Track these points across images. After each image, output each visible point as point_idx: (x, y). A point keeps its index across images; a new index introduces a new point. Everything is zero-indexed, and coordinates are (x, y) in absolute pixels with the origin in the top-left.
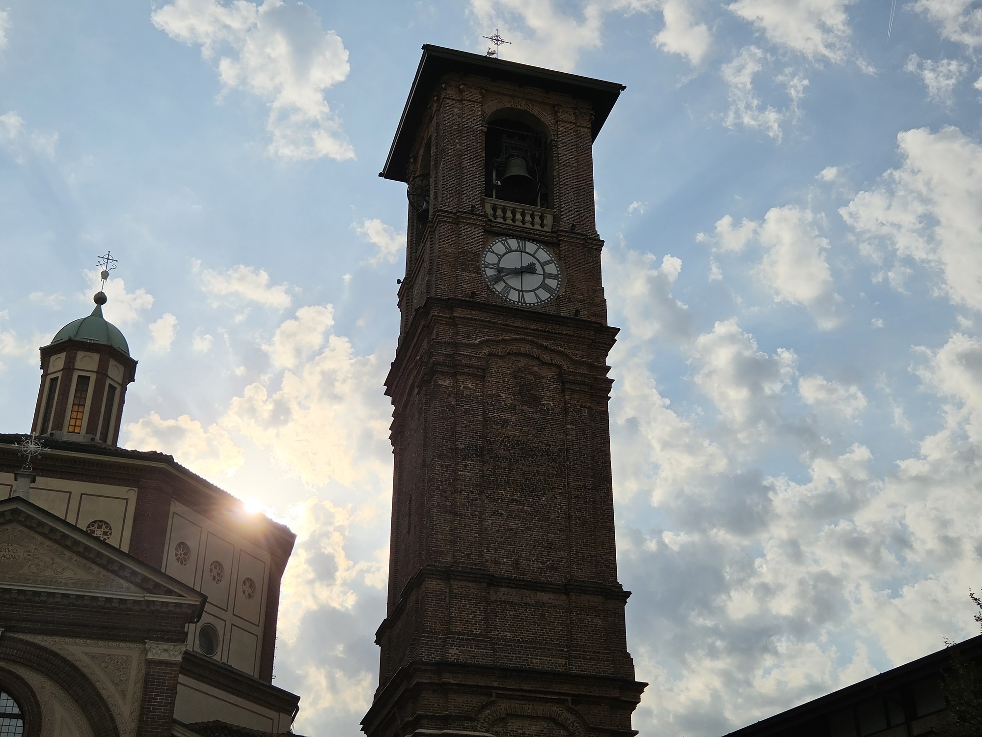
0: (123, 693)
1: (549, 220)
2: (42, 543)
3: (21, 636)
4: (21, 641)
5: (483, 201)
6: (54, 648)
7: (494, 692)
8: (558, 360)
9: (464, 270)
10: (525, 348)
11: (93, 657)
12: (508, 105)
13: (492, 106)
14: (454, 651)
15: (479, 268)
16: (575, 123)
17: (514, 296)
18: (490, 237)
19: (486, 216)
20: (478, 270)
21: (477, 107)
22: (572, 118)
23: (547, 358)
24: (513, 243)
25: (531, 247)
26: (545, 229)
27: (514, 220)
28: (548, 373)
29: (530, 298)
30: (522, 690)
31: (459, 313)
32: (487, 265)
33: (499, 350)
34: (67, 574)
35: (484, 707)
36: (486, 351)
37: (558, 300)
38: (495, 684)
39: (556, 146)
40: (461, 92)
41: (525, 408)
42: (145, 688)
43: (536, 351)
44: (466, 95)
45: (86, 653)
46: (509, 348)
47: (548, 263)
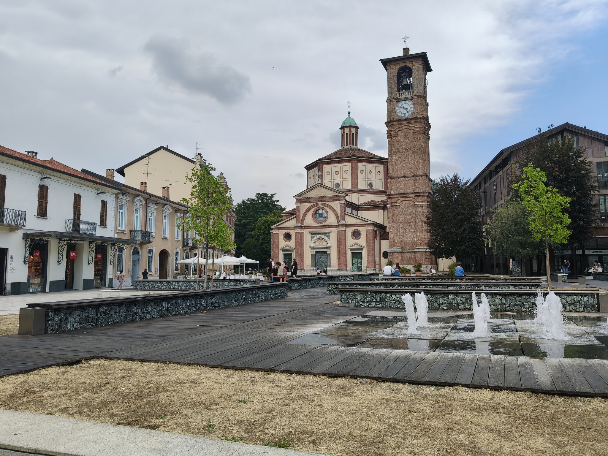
0: (337, 208)
1: (412, 93)
2: (323, 189)
4: (323, 203)
5: (397, 93)
6: (328, 203)
7: (400, 197)
8: (413, 128)
9: (392, 113)
10: (406, 127)
11: (333, 204)
12: (402, 66)
13: (398, 67)
15: (395, 111)
16: (417, 65)
17: (403, 115)
18: (398, 102)
21: (394, 69)
23: (410, 128)
24: (403, 102)
25: (407, 102)
26: (411, 96)
27: (404, 96)
28: (411, 131)
29: (407, 115)
30: (404, 196)
31: (391, 124)
32: (398, 110)
33: (400, 129)
34: (328, 193)
35: (398, 200)
36: (397, 130)
37: (413, 114)
39: (413, 73)
40: (390, 66)
41: (406, 140)
42: (340, 207)
43: (408, 127)
44: (391, 67)
46: (402, 128)
47: (411, 105)
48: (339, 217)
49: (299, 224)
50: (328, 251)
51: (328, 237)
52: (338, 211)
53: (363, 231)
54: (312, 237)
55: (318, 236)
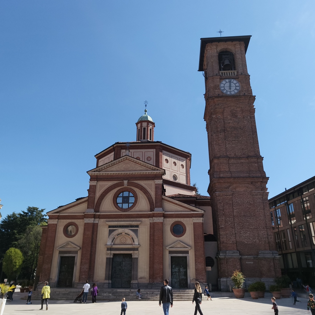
0: (152, 191)
1: (236, 73)
2: (132, 163)
3: (131, 181)
4: (131, 182)
5: (219, 72)
6: (138, 183)
7: (232, 183)
9: (216, 89)
10: (232, 105)
11: (145, 184)
12: (223, 48)
13: (219, 49)
14: (222, 175)
15: (219, 88)
16: (240, 48)
17: (229, 93)
18: (222, 80)
19: (220, 75)
20: (219, 89)
21: (215, 50)
22: (239, 47)
23: (238, 106)
24: (227, 80)
25: (232, 80)
26: (235, 75)
27: (227, 75)
28: (239, 110)
30: (238, 182)
32: (221, 87)
33: (226, 106)
34: (138, 169)
35: (230, 186)
36: (223, 107)
37: (240, 92)
38: (232, 181)
39: (236, 55)
41: (234, 119)
42: (156, 189)
43: (235, 105)
44: (212, 48)
45: (144, 184)
46: (228, 106)
47: (236, 83)
48: (154, 203)
49: (92, 212)
50: (135, 254)
51: (136, 232)
52: (153, 194)
53: (189, 223)
54: (111, 232)
55: (120, 230)
